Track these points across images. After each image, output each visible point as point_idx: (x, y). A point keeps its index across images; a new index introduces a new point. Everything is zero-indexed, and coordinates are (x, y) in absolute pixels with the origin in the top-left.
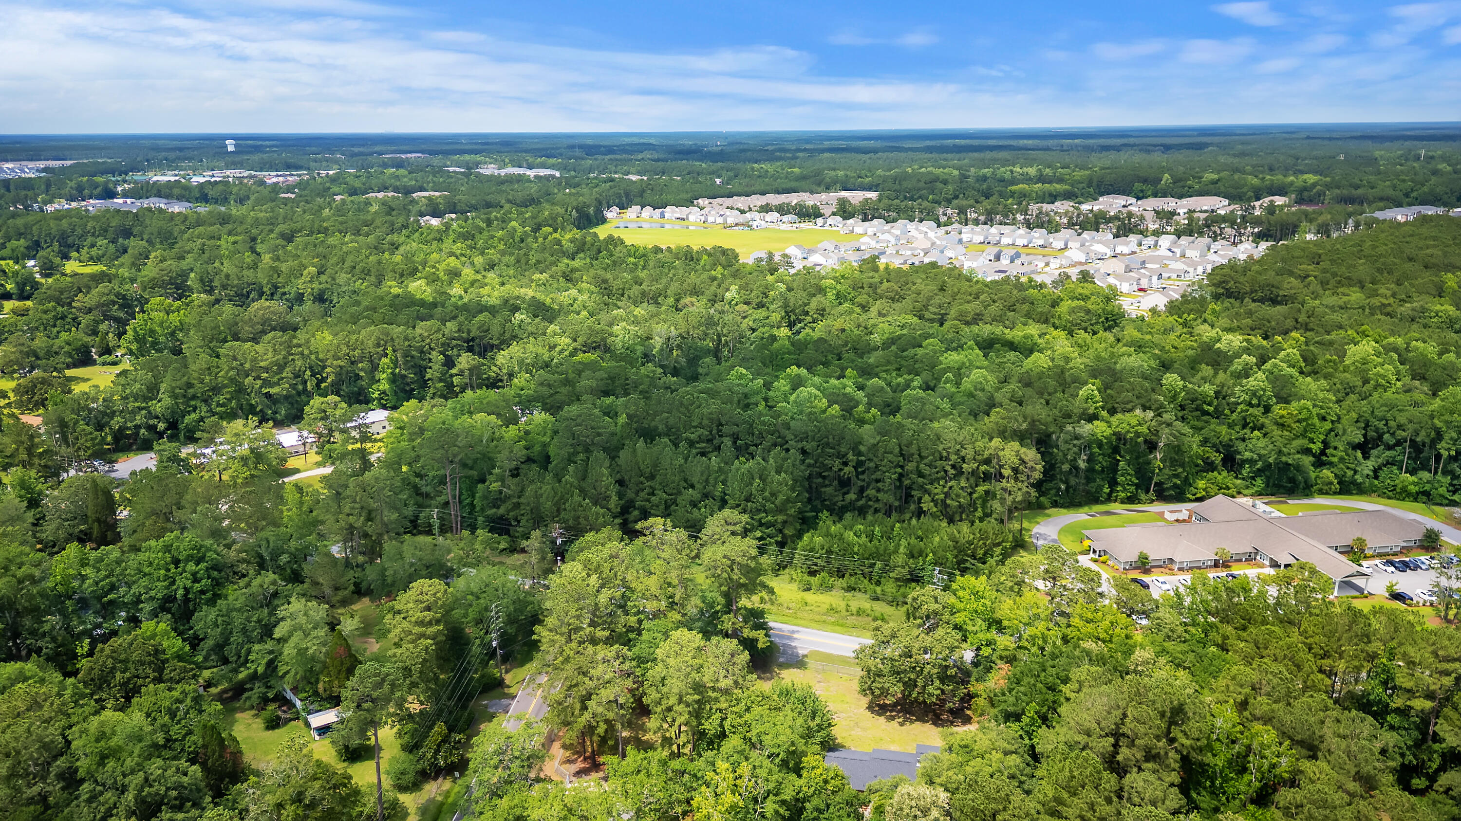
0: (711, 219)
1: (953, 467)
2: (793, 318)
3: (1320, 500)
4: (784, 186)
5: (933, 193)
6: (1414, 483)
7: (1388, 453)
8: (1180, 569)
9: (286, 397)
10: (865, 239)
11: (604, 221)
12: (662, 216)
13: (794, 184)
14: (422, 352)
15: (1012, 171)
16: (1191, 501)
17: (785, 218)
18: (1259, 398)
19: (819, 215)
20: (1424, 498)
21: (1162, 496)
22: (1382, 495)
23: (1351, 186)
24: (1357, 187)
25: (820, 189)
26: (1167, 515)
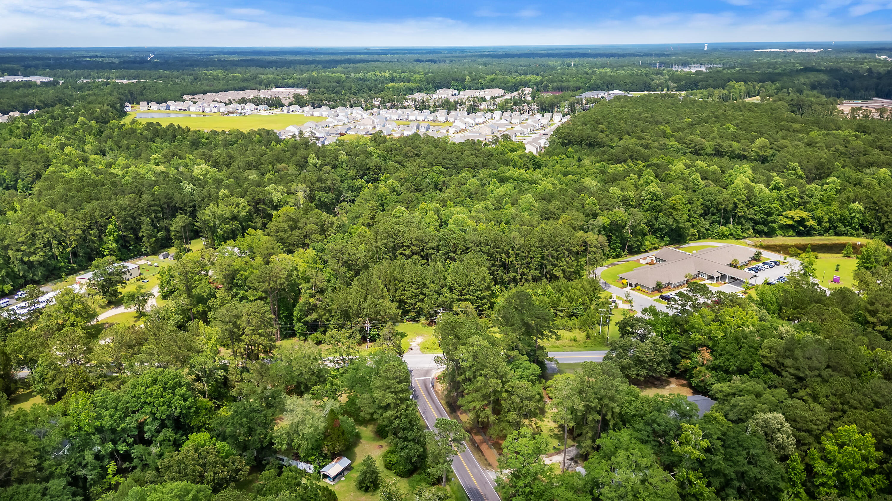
0: (207, 110)
1: (567, 250)
2: (361, 173)
3: (693, 244)
4: (239, 86)
5: (344, 89)
6: (727, 231)
7: (713, 217)
8: (674, 287)
9: (40, 263)
10: (329, 120)
11: (125, 114)
12: (168, 108)
13: (245, 84)
14: (134, 218)
15: (375, 75)
16: (643, 252)
17: (260, 107)
18: (656, 196)
19: (282, 105)
20: (731, 237)
21: (632, 251)
22: (713, 238)
23: (559, 81)
24: (562, 82)
25: (262, 87)
26: (642, 261)
